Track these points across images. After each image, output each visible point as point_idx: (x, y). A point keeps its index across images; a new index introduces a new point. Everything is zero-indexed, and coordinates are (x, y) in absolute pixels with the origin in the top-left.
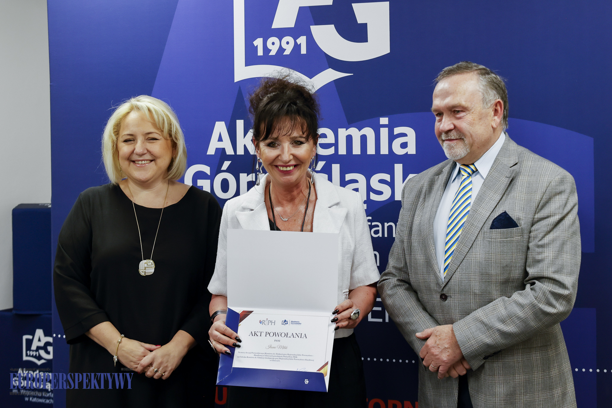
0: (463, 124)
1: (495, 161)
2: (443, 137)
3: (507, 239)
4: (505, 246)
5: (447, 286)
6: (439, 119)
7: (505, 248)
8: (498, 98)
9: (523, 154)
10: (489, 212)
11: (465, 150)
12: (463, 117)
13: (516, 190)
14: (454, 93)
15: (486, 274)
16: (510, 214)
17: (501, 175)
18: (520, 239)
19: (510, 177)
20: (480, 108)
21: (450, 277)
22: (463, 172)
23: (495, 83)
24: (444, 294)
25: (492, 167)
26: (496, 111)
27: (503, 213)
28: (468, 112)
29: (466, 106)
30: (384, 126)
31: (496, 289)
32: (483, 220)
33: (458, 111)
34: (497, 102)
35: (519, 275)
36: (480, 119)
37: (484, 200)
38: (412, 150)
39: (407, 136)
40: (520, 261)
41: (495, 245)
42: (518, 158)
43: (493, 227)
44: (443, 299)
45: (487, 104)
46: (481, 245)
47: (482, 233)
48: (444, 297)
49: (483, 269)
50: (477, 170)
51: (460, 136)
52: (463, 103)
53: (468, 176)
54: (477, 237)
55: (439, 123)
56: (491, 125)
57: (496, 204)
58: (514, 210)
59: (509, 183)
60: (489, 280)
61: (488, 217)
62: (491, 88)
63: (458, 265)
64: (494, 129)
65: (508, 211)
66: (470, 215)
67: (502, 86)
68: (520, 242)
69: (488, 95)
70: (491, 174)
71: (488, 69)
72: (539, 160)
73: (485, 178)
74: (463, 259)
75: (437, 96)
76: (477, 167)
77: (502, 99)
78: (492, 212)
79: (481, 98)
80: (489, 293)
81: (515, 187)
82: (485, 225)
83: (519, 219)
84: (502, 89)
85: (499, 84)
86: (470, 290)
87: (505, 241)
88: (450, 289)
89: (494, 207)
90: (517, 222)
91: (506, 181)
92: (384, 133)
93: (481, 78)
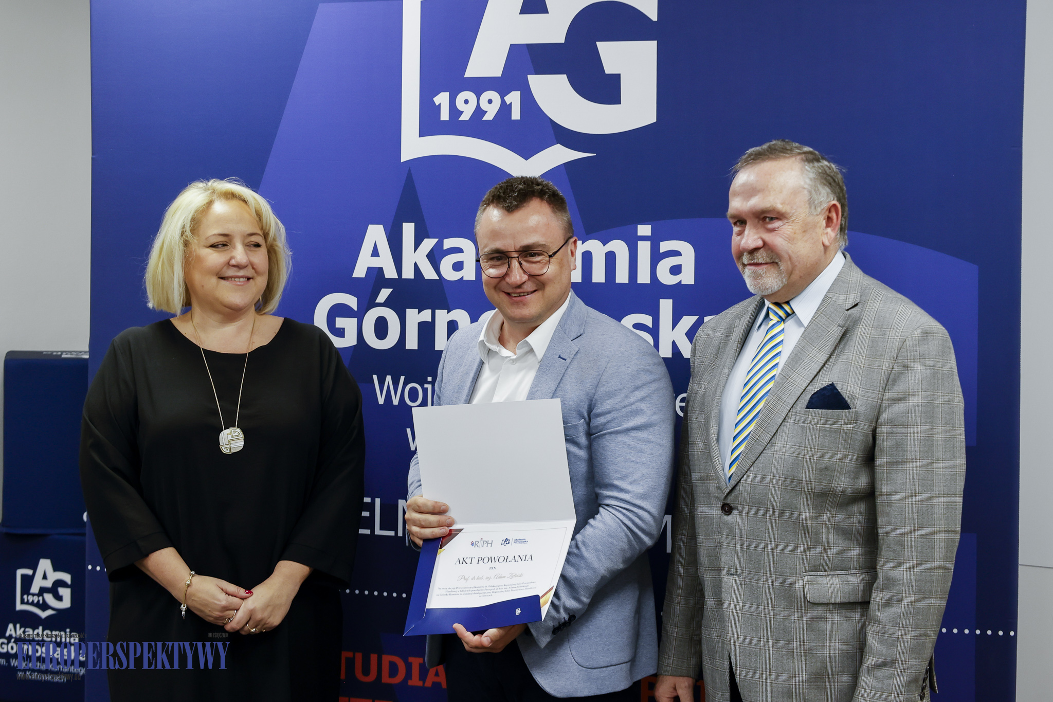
0: (778, 240)
1: (823, 300)
2: (745, 259)
3: (831, 427)
4: (826, 436)
5: (733, 491)
6: (739, 231)
7: (827, 439)
8: (832, 199)
9: (870, 289)
10: (807, 381)
11: (779, 280)
12: (778, 228)
13: (852, 350)
14: (764, 189)
15: (792, 478)
16: (840, 388)
17: (831, 322)
18: (852, 429)
19: (843, 327)
20: (804, 215)
21: (739, 479)
22: (772, 315)
23: (829, 175)
24: (728, 504)
25: (818, 308)
26: (829, 220)
27: (828, 386)
28: (786, 221)
29: (784, 211)
30: (644, 238)
31: (807, 504)
32: (797, 392)
33: (772, 219)
34: (831, 205)
35: (846, 486)
36: (804, 232)
37: (801, 361)
38: (688, 277)
39: (681, 255)
40: (849, 463)
41: (811, 434)
42: (861, 296)
43: (811, 405)
44: (726, 511)
45: (815, 208)
46: (790, 432)
47: (793, 413)
48: (727, 509)
49: (790, 470)
50: (794, 312)
51: (771, 258)
52: (779, 206)
53: (778, 321)
54: (784, 419)
55: (739, 237)
56: (821, 243)
57: (819, 368)
58: (847, 382)
59: (841, 335)
60: (797, 487)
61: (805, 389)
62: (823, 182)
63: (753, 461)
64: (825, 247)
65: (836, 382)
66: (778, 383)
67: (838, 181)
68: (852, 434)
69: (818, 193)
70: (816, 320)
71: (817, 152)
72: (892, 301)
73: (806, 326)
74: (762, 453)
75: (737, 194)
76: (793, 309)
77: (839, 200)
78: (811, 382)
79: (807, 198)
80: (796, 508)
81: (851, 344)
82: (798, 402)
83: (853, 397)
84: (838, 184)
85: (834, 177)
86: (766, 502)
87: (828, 429)
88: (737, 497)
89: (815, 373)
90: (849, 402)
91: (836, 332)
92: (644, 248)
93: (806, 167)
